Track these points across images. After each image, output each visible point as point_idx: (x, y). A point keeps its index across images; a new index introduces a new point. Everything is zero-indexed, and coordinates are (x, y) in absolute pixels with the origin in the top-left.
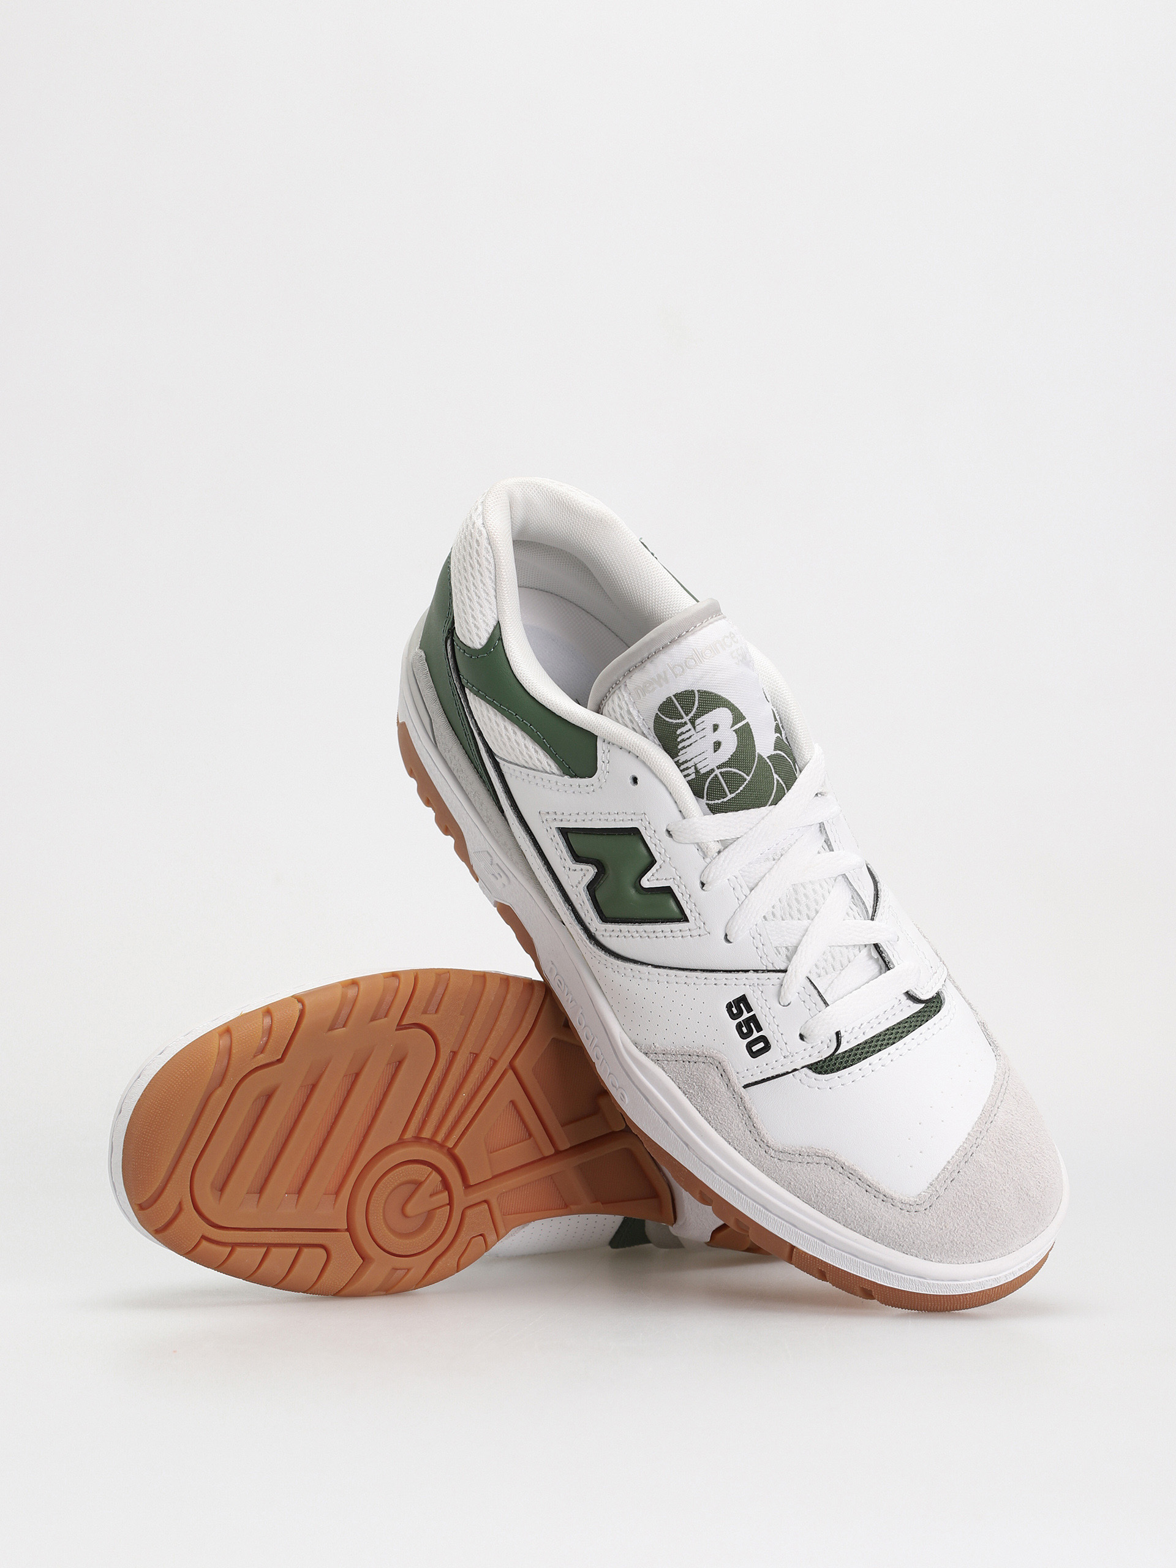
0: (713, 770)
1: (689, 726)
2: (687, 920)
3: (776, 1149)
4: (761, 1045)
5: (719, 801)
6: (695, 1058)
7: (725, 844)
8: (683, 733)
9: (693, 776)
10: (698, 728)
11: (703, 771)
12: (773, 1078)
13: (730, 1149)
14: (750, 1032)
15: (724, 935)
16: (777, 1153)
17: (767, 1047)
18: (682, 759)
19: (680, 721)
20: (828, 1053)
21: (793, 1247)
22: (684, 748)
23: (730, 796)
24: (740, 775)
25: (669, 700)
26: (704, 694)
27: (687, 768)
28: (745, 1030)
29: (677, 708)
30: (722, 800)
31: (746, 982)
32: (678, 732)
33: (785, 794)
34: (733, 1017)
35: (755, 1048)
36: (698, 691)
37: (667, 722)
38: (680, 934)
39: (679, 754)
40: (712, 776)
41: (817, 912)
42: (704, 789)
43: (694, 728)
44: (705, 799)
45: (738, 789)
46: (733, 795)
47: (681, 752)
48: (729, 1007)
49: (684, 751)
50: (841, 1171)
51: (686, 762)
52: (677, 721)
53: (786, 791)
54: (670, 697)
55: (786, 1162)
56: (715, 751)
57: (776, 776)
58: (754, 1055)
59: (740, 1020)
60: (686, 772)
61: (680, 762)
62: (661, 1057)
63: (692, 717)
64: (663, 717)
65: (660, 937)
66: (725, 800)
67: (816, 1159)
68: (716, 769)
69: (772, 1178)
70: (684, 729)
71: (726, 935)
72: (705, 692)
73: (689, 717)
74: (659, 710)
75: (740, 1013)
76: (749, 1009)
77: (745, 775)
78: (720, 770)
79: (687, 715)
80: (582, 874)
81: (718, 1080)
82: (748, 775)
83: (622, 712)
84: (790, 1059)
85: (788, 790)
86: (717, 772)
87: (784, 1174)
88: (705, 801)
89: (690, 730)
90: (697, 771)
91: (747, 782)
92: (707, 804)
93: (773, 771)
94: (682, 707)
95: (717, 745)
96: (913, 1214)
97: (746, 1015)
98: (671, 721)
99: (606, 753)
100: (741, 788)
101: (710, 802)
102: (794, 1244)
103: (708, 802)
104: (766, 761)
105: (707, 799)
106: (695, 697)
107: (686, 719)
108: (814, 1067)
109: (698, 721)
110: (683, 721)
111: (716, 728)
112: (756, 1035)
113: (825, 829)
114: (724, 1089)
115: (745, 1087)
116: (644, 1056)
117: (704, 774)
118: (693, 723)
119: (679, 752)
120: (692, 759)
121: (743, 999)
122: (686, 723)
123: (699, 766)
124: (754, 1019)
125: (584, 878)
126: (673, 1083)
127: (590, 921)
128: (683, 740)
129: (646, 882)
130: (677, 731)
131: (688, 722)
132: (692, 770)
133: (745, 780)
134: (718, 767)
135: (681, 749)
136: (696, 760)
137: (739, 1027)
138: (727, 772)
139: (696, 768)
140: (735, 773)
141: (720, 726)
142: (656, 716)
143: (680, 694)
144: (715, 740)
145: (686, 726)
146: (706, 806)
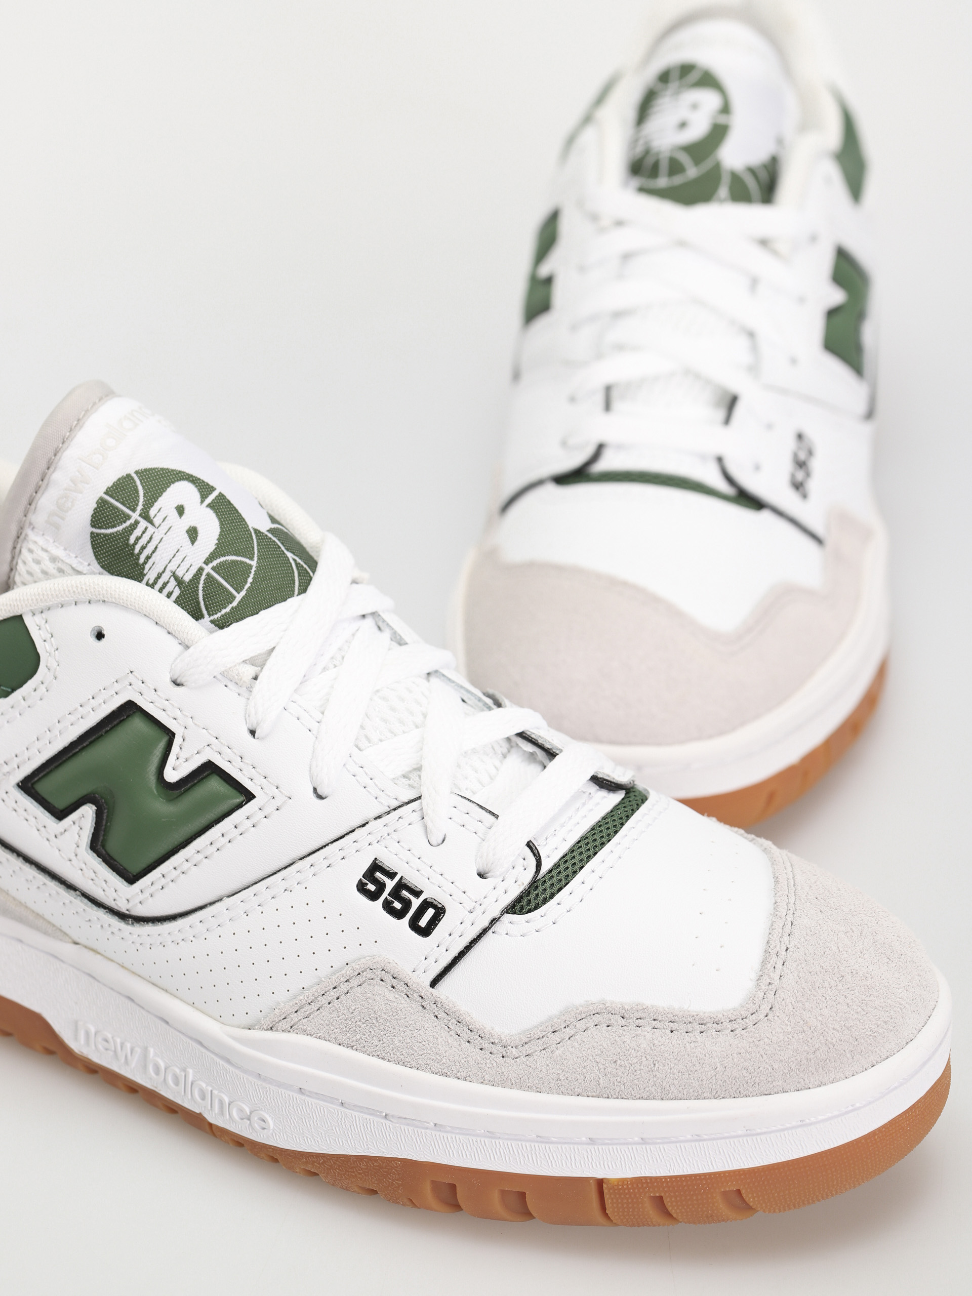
0: (201, 570)
1: (143, 524)
2: (250, 797)
3: (517, 1042)
4: (430, 912)
5: (228, 610)
6: (344, 988)
7: (259, 661)
8: (138, 539)
9: (177, 592)
10: (157, 521)
11: (187, 578)
12: (468, 948)
13: (452, 1082)
14: (407, 904)
15: (312, 790)
16: (520, 1048)
17: (440, 912)
18: (151, 576)
19: (128, 523)
20: (526, 878)
21: (600, 1183)
22: (148, 558)
23: (239, 597)
24: (242, 562)
25: (102, 503)
26: (144, 474)
27: (165, 584)
28: (397, 905)
29: (117, 508)
30: (231, 606)
31: (370, 838)
32: (132, 540)
33: (311, 578)
34: (373, 896)
35: (423, 923)
36: (137, 472)
37: (110, 534)
38: (249, 823)
39: (145, 572)
40: (203, 577)
41: (425, 716)
42: (198, 603)
43: (151, 522)
44: (206, 616)
45: (246, 582)
46: (243, 593)
47: (147, 567)
48: (361, 888)
49: (150, 562)
50: (623, 1022)
51: (159, 576)
52: (124, 525)
53: (311, 574)
54: (101, 499)
55: (538, 1053)
56: (193, 543)
57: (290, 555)
58: (425, 932)
59: (385, 895)
60: (166, 591)
61: (151, 582)
62: (295, 1018)
63: (142, 509)
64: (103, 531)
65: (223, 846)
66: (235, 604)
67: (581, 1025)
68: (204, 566)
69: (529, 1088)
70: (137, 532)
71: (315, 790)
72: (146, 470)
73: (138, 511)
74: (93, 526)
75: (381, 887)
76: (391, 875)
77: (247, 561)
78: (211, 565)
79: (134, 510)
80: (76, 828)
81: (390, 995)
82: (252, 559)
83: (43, 566)
84: (479, 910)
85: (314, 573)
86: (208, 569)
87: (544, 1070)
88: (207, 619)
89: (146, 529)
90: (180, 582)
91: (254, 569)
92: (212, 622)
93: (283, 548)
94: (123, 503)
95: (193, 534)
96: (752, 1028)
97: (390, 884)
98: (115, 530)
99: (43, 626)
100: (250, 580)
101: (215, 617)
102: (600, 1176)
103: (212, 618)
104: (266, 535)
105: (210, 615)
106: (135, 483)
107: (135, 516)
108: (518, 907)
109: (152, 512)
110: (132, 521)
111: (180, 510)
112: (416, 903)
113: (384, 621)
114: (404, 1002)
115: (434, 983)
116: (269, 1033)
117: (191, 581)
118: (146, 516)
119: (143, 569)
120: (165, 569)
121: (376, 867)
122: (137, 523)
123: (180, 573)
124: (401, 885)
125: (81, 832)
126: (327, 1043)
127: (114, 895)
128: (143, 548)
129: (172, 775)
130: (128, 540)
131: (140, 519)
132: (173, 583)
133: (251, 566)
134: (207, 562)
135: (145, 563)
136: (172, 567)
137: (388, 907)
138: (221, 565)
139: (176, 578)
140: (233, 562)
141: (186, 506)
142: (92, 537)
143: (112, 487)
144: (187, 528)
145: (139, 525)
146: (213, 626)
